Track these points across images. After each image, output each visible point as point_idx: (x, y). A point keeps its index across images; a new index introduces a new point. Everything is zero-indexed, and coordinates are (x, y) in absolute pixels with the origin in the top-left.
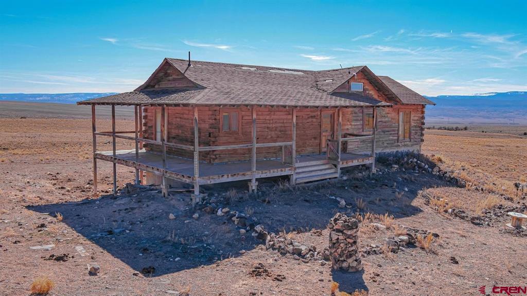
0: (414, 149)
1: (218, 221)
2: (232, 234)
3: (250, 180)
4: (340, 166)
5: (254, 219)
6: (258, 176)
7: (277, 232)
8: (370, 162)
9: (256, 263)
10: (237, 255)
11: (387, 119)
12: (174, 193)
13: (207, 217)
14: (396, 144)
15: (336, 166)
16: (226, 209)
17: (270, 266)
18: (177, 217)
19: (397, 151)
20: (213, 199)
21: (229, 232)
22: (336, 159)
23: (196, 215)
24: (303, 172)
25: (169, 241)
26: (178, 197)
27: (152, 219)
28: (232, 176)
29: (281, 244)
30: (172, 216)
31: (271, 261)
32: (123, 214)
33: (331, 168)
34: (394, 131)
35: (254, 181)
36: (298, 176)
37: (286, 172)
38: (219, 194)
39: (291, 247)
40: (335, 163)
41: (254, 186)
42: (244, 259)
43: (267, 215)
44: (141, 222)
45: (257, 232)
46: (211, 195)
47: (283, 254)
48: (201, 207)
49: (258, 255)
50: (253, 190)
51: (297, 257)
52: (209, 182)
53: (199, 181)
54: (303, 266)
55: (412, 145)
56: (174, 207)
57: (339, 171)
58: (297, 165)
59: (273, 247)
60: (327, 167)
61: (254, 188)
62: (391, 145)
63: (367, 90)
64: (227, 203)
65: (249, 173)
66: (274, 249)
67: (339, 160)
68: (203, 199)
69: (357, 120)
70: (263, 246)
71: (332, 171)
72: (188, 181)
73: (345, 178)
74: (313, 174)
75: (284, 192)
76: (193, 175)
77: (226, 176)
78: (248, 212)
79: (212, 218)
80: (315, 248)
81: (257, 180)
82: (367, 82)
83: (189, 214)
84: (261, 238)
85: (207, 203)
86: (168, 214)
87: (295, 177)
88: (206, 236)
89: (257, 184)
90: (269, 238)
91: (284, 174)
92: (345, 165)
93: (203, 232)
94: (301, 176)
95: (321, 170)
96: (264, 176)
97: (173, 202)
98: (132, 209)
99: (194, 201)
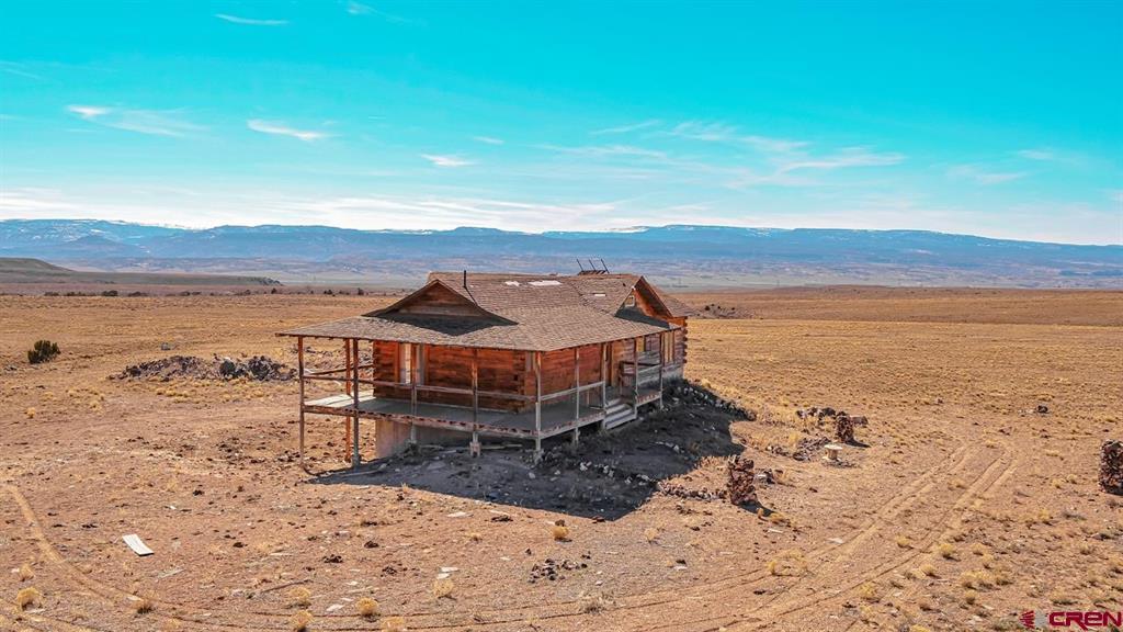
0: (678, 373)
2: (617, 486)
3: (574, 430)
4: (637, 404)
6: (580, 425)
8: (657, 397)
13: (571, 473)
15: (632, 405)
22: (632, 397)
24: (609, 415)
26: (497, 455)
28: (562, 427)
33: (627, 409)
35: (577, 430)
37: (599, 417)
40: (631, 401)
41: (576, 436)
45: (644, 481)
50: (576, 441)
52: (550, 434)
53: (541, 435)
55: (675, 369)
57: (636, 411)
58: (605, 407)
60: (623, 406)
63: (638, 303)
65: (574, 422)
67: (636, 398)
68: (543, 455)
70: (662, 494)
71: (628, 412)
72: (523, 435)
73: (643, 420)
74: (617, 416)
76: (534, 428)
79: (578, 473)
81: (580, 429)
82: (637, 294)
84: (652, 486)
87: (604, 423)
89: (579, 433)
90: (659, 485)
91: (597, 419)
92: (641, 403)
94: (608, 420)
95: (620, 411)
96: (583, 424)
99: (537, 458)
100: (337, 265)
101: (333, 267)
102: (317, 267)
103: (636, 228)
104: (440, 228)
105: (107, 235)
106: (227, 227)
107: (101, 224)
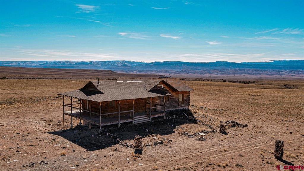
0: (186, 108)
1: (106, 137)
2: (110, 141)
3: (118, 124)
4: (151, 117)
5: (117, 136)
6: (121, 122)
7: (123, 141)
8: (162, 115)
9: (116, 148)
10: (111, 146)
11: (173, 98)
12: (93, 128)
13: (104, 136)
14: (178, 106)
16: (110, 134)
17: (119, 149)
18: (94, 136)
19: (178, 109)
20: (106, 130)
21: (110, 140)
23: (100, 136)
24: (137, 120)
25: (92, 143)
26: (95, 129)
27: (87, 137)
28: (112, 123)
29: (123, 144)
30: (93, 136)
31: (120, 148)
32: (78, 135)
34: (177, 101)
35: (119, 124)
36: (135, 121)
37: (131, 120)
38: (108, 128)
39: (126, 144)
40: (149, 116)
41: (119, 125)
42: (113, 147)
43: (122, 135)
44: (84, 138)
45: (117, 140)
46: (105, 129)
47: (123, 146)
48: (101, 133)
49: (117, 146)
50: (119, 127)
51: (127, 147)
52: (104, 125)
53: (101, 124)
54: (128, 149)
55: (185, 106)
56: (94, 133)
57: (151, 119)
58: (135, 117)
59: (121, 144)
60: (146, 117)
61: (119, 126)
62: (176, 107)
63: (164, 87)
64: (110, 131)
65: (118, 121)
66: (121, 145)
67: (151, 115)
68: (103, 130)
69: (161, 99)
70: (119, 144)
71: (148, 119)
72: (98, 124)
73: (153, 121)
74: (141, 120)
75: (130, 127)
76: (100, 123)
77: (110, 123)
78: (116, 135)
79: (105, 136)
80: (132, 145)
81: (120, 123)
82: (164, 84)
83: (98, 135)
84: (118, 142)
85: (104, 131)
86: (92, 135)
87: (134, 122)
88: (103, 141)
89: (120, 125)
90: (120, 142)
91: (130, 121)
92: (153, 117)
93: (102, 141)
94: (137, 121)
95: (144, 119)
96: (123, 122)
97: (93, 131)
98: (80, 134)
99: (100, 131)
100: (183, 72)
101: (182, 72)
102: (178, 72)
103: (270, 61)
104: (211, 62)
105: (128, 64)
106: (156, 62)
107: (126, 62)
